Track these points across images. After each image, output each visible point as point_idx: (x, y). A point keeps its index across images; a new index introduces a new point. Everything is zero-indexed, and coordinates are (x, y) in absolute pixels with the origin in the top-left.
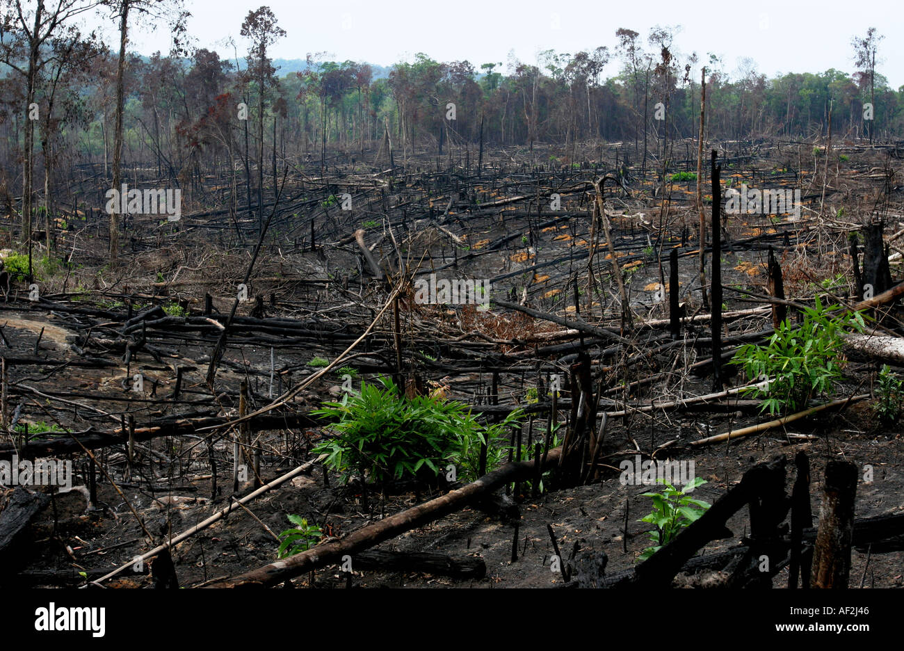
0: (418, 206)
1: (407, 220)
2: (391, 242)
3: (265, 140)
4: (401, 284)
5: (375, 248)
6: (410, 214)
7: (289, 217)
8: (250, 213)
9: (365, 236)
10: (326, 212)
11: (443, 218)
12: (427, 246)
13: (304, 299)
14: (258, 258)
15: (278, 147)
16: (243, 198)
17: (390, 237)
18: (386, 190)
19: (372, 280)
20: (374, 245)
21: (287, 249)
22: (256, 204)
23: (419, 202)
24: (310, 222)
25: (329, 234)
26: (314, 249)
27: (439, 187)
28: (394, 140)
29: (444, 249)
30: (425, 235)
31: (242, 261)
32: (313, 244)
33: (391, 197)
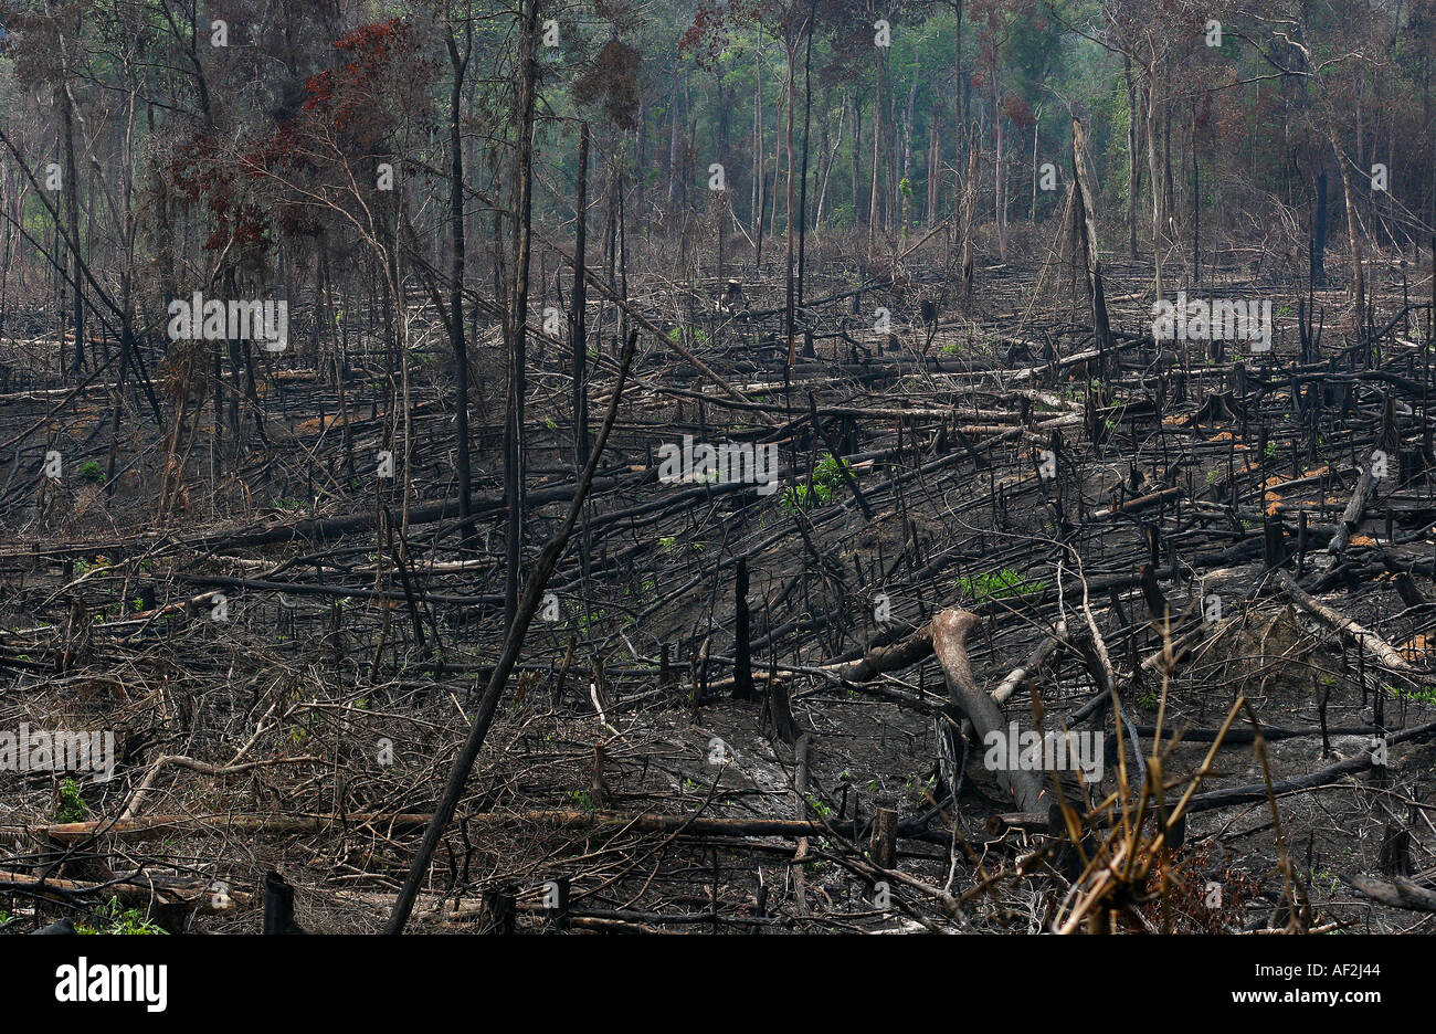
0: (1214, 508)
1: (1164, 568)
2: (1093, 664)
3: (539, 218)
4: (1125, 848)
5: (1018, 689)
6: (1176, 545)
7: (640, 550)
8: (468, 529)
9: (972, 636)
10: (802, 528)
11: (1323, 562)
12: (1252, 683)
13: (698, 904)
14: (500, 726)
15: (594, 248)
16: (439, 470)
17: (1085, 642)
18: (1071, 439)
19: (1004, 826)
20: (1016, 674)
21: (627, 689)
22: (495, 495)
23: (1219, 492)
24: (732, 573)
25: (815, 628)
26: (744, 689)
27: (1307, 426)
28: (1110, 225)
29: (1327, 695)
30: (1241, 635)
31: (428, 736)
32: (743, 670)
33: (1095, 471)
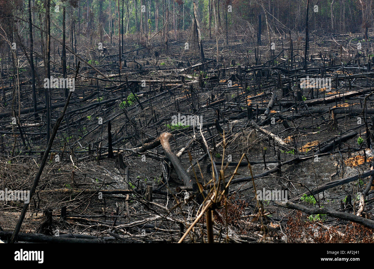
0: (233, 104)
1: (221, 120)
2: (203, 146)
3: (52, 32)
4: (215, 194)
5: (183, 153)
6: (224, 114)
7: (82, 119)
8: (36, 115)
9: (171, 140)
10: (125, 112)
11: (263, 118)
12: (245, 150)
13: (100, 213)
14: (46, 167)
15: (68, 40)
16: (28, 100)
17: (201, 140)
18: (195, 87)
19: (181, 190)
20: (183, 149)
21: (80, 156)
22: (43, 106)
23: (235, 100)
24: (107, 125)
25: (129, 139)
26: (111, 155)
27: (258, 82)
28: (204, 30)
29: (265, 153)
30: (242, 137)
31: (27, 170)
32: (110, 150)
33: (202, 95)
